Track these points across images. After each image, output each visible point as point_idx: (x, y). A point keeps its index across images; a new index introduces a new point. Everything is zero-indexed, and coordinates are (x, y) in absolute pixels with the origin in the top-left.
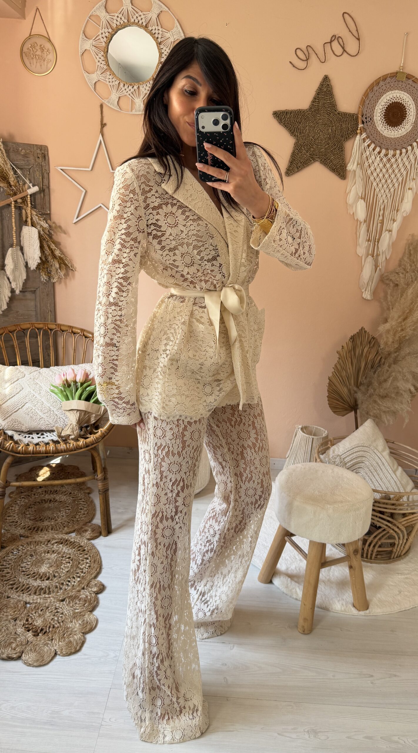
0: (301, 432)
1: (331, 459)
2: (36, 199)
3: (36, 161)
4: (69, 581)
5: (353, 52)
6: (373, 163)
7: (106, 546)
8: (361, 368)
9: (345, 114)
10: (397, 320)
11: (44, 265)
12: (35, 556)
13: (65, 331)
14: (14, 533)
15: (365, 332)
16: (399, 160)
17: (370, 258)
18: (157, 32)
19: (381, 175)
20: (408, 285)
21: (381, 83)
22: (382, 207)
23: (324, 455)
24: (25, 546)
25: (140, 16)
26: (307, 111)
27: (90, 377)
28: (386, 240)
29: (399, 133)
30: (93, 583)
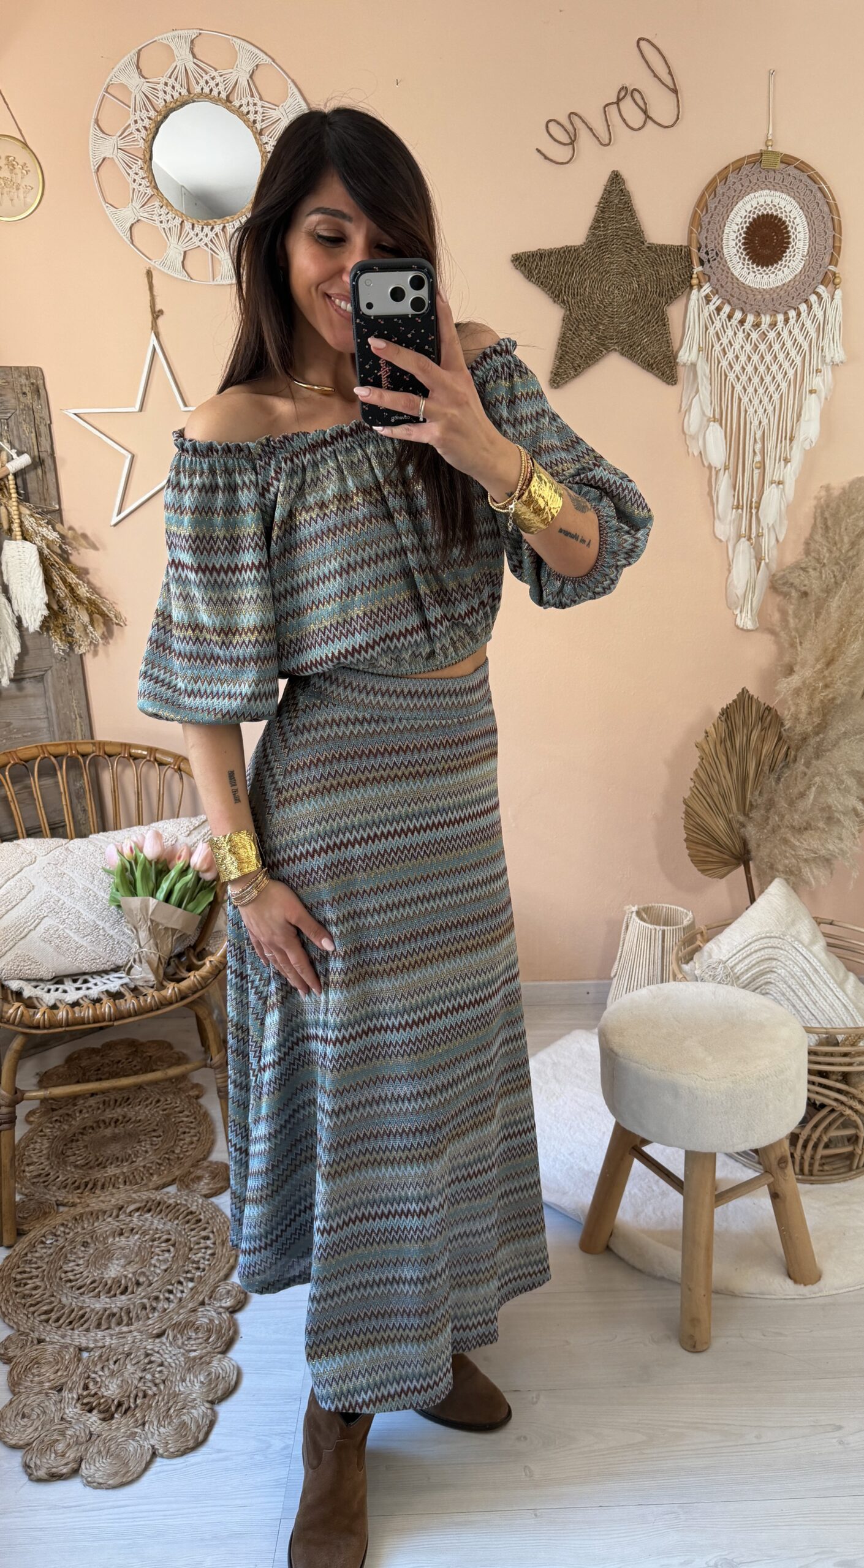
0: (637, 919)
1: (706, 971)
2: (28, 481)
3: (19, 400)
4: (170, 1292)
5: (667, 119)
6: (731, 345)
8: (748, 774)
9: (663, 249)
10: (813, 667)
11: (56, 618)
12: (92, 1245)
13: (115, 755)
14: (43, 1200)
15: (751, 698)
16: (785, 334)
17: (744, 544)
18: (252, 108)
19: (750, 369)
20: (828, 591)
21: (732, 178)
22: (759, 434)
23: (691, 963)
24: (70, 1225)
25: (213, 79)
26: (584, 249)
28: (773, 503)
29: (778, 277)
30: (222, 1289)
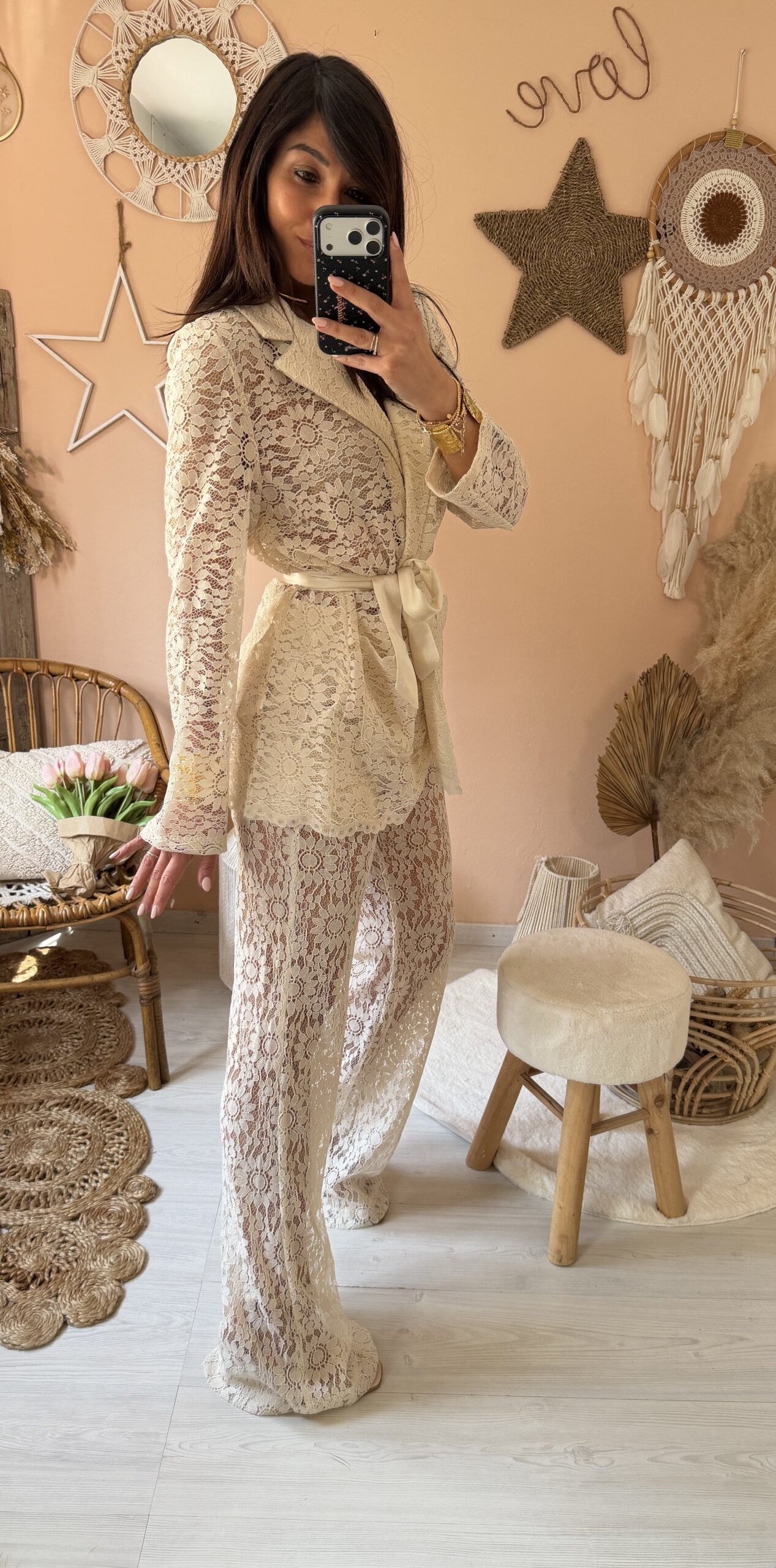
0: (545, 869)
1: (608, 920)
4: (86, 1181)
5: (636, 89)
6: (681, 320)
7: (158, 1109)
8: (663, 738)
9: (622, 219)
10: (733, 638)
11: (9, 539)
12: (14, 1134)
13: (59, 675)
15: (671, 664)
16: (734, 313)
17: (677, 515)
18: (231, 49)
19: (697, 344)
20: (754, 567)
21: (695, 154)
22: (700, 409)
23: (594, 913)
25: (195, 16)
26: (545, 214)
27: (114, 768)
28: (709, 476)
29: (732, 256)
30: (134, 1182)
